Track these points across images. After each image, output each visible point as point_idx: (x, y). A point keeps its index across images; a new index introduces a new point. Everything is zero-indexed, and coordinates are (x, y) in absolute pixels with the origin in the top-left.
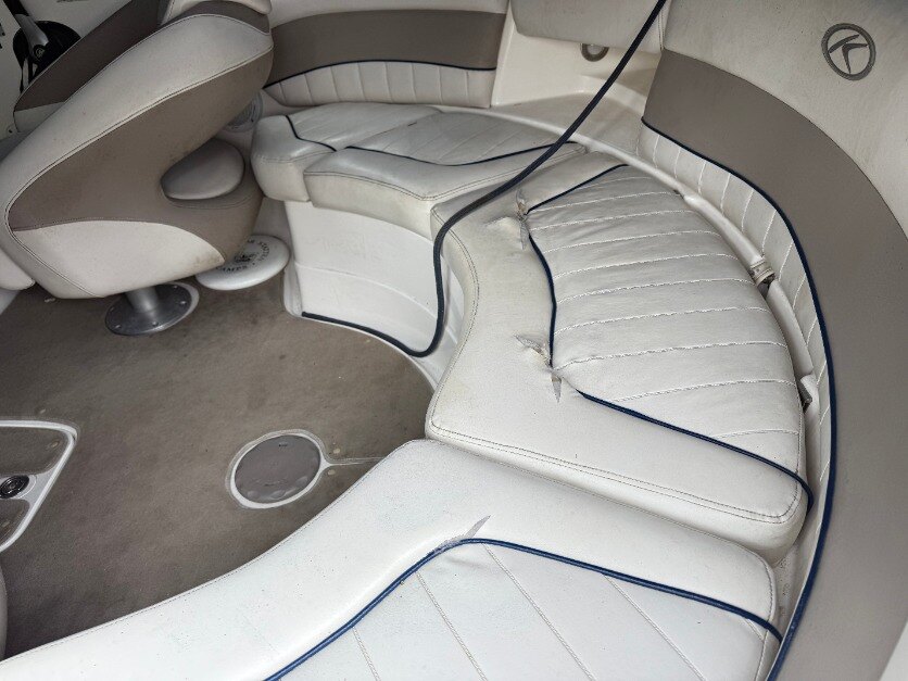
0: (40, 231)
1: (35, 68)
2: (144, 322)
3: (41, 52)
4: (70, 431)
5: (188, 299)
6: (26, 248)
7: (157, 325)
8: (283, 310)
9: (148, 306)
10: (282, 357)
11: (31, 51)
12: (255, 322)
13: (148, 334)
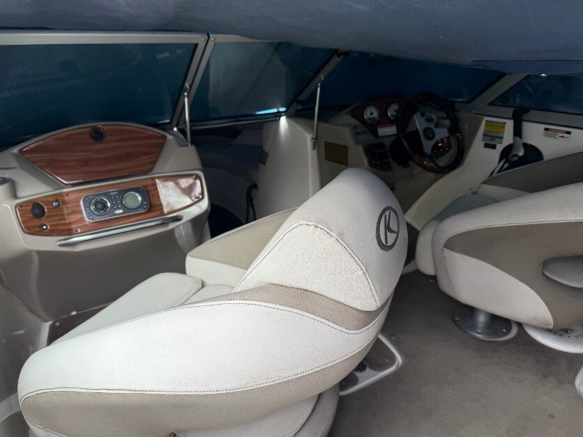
0: (457, 255)
1: (506, 165)
2: (473, 326)
3: (515, 158)
4: (399, 359)
5: (509, 331)
6: (444, 258)
7: (479, 333)
8: (573, 383)
9: (482, 319)
10: (551, 416)
11: (510, 156)
12: (545, 376)
13: (470, 335)
